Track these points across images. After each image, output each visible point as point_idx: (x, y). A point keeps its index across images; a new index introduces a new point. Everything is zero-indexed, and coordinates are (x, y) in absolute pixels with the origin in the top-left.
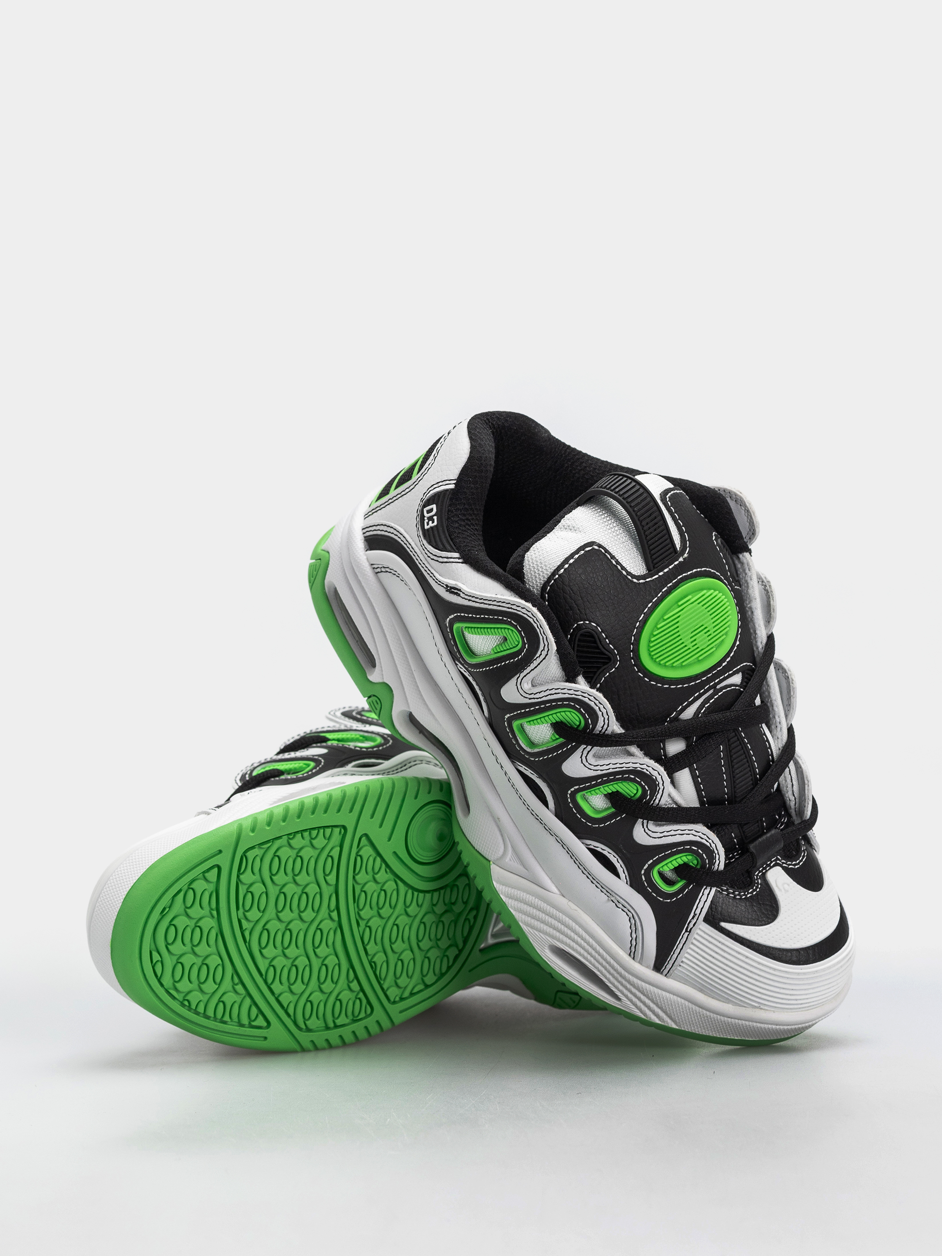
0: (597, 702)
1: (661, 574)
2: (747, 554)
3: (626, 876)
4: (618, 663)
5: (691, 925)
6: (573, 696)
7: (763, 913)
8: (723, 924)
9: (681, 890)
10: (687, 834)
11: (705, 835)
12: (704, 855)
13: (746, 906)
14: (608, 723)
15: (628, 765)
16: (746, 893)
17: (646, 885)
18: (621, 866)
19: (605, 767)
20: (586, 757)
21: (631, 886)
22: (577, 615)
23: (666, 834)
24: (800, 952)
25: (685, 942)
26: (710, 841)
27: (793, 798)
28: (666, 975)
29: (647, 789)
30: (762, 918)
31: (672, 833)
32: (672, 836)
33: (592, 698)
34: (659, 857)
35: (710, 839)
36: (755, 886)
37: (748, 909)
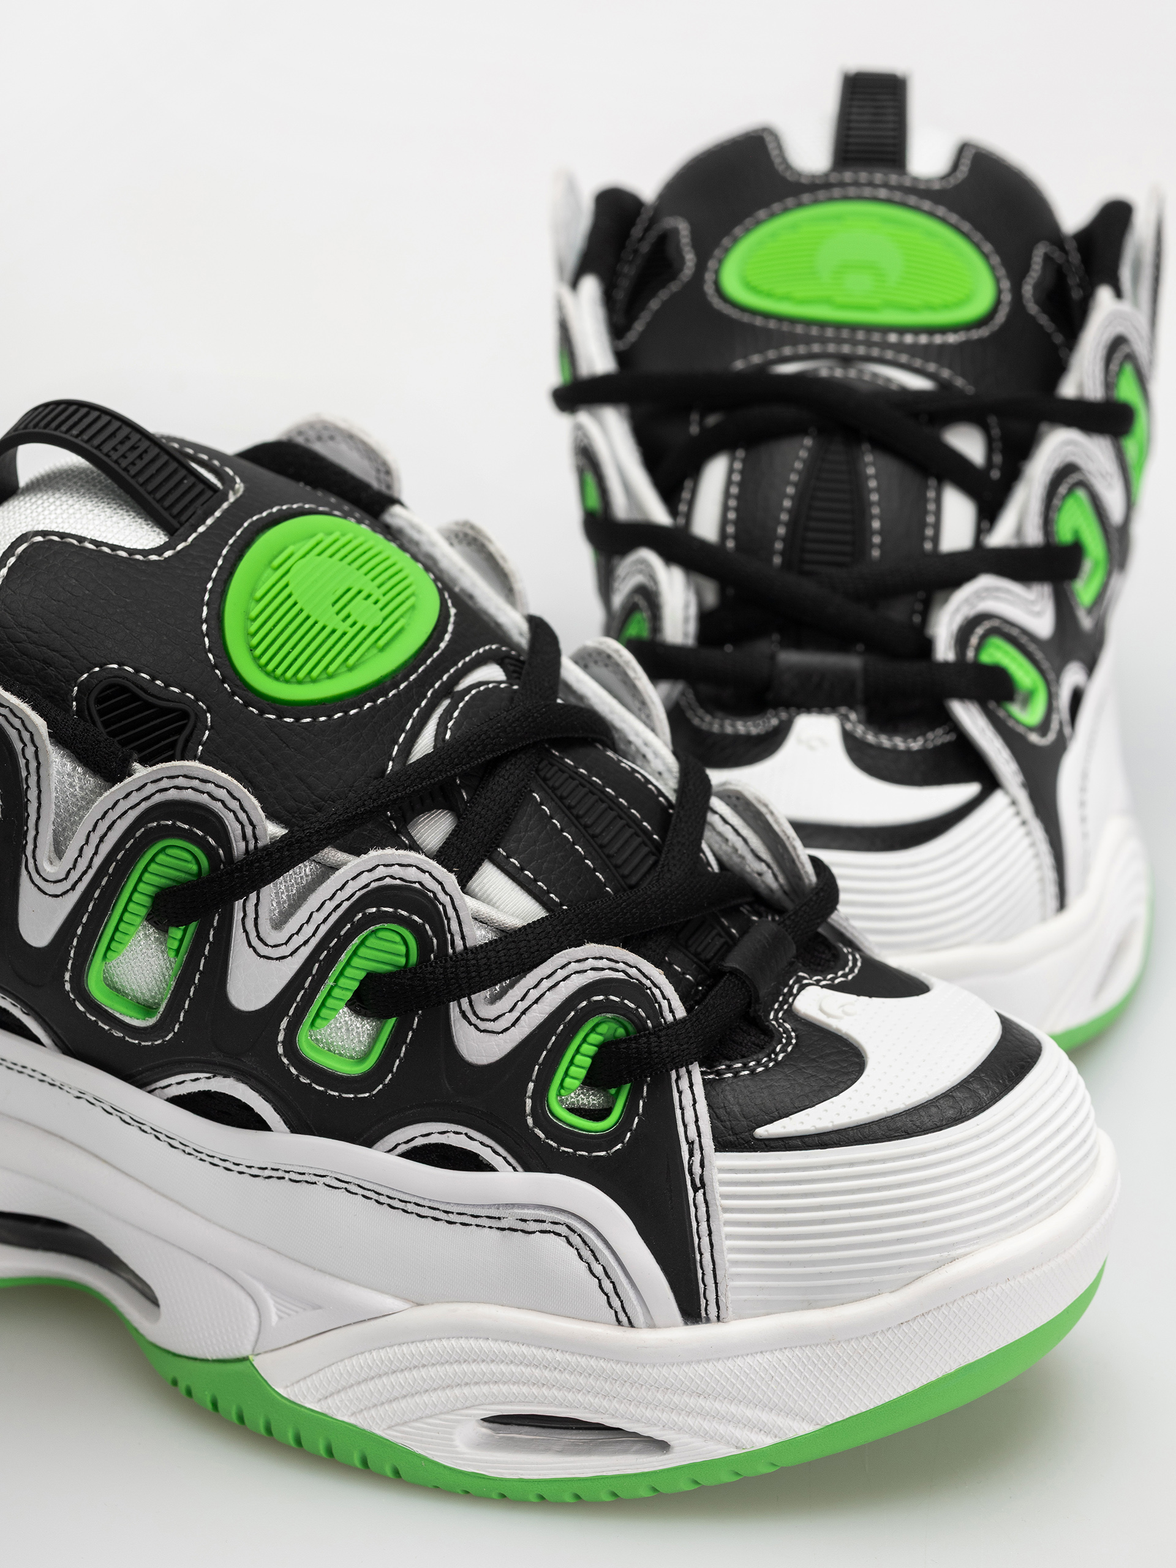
0: (196, 783)
1: (201, 529)
2: (396, 509)
3: (505, 1158)
4: (208, 715)
5: (697, 1170)
6: (144, 806)
7: (831, 1072)
8: (762, 1132)
9: (630, 1110)
10: (564, 980)
11: (601, 958)
12: (626, 1001)
13: (787, 1075)
14: (248, 817)
15: (348, 891)
16: (773, 1056)
17: (554, 1145)
18: (482, 1143)
19: (308, 930)
20: (258, 936)
21: (527, 1168)
22: (67, 667)
23: (521, 1006)
24: (953, 1097)
25: (707, 1212)
26: (621, 966)
27: (763, 867)
28: (718, 1317)
29: (420, 921)
30: (833, 1080)
31: (534, 994)
32: (536, 1002)
33: (181, 781)
34: (540, 1065)
35: (617, 962)
36: (783, 1037)
37: (794, 1080)
